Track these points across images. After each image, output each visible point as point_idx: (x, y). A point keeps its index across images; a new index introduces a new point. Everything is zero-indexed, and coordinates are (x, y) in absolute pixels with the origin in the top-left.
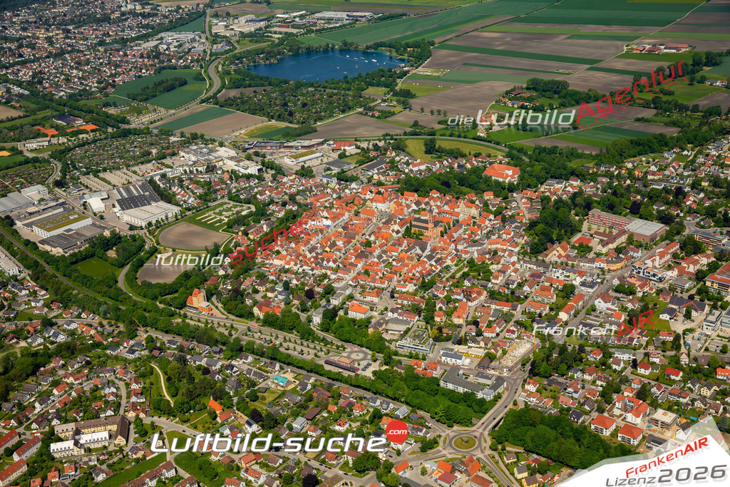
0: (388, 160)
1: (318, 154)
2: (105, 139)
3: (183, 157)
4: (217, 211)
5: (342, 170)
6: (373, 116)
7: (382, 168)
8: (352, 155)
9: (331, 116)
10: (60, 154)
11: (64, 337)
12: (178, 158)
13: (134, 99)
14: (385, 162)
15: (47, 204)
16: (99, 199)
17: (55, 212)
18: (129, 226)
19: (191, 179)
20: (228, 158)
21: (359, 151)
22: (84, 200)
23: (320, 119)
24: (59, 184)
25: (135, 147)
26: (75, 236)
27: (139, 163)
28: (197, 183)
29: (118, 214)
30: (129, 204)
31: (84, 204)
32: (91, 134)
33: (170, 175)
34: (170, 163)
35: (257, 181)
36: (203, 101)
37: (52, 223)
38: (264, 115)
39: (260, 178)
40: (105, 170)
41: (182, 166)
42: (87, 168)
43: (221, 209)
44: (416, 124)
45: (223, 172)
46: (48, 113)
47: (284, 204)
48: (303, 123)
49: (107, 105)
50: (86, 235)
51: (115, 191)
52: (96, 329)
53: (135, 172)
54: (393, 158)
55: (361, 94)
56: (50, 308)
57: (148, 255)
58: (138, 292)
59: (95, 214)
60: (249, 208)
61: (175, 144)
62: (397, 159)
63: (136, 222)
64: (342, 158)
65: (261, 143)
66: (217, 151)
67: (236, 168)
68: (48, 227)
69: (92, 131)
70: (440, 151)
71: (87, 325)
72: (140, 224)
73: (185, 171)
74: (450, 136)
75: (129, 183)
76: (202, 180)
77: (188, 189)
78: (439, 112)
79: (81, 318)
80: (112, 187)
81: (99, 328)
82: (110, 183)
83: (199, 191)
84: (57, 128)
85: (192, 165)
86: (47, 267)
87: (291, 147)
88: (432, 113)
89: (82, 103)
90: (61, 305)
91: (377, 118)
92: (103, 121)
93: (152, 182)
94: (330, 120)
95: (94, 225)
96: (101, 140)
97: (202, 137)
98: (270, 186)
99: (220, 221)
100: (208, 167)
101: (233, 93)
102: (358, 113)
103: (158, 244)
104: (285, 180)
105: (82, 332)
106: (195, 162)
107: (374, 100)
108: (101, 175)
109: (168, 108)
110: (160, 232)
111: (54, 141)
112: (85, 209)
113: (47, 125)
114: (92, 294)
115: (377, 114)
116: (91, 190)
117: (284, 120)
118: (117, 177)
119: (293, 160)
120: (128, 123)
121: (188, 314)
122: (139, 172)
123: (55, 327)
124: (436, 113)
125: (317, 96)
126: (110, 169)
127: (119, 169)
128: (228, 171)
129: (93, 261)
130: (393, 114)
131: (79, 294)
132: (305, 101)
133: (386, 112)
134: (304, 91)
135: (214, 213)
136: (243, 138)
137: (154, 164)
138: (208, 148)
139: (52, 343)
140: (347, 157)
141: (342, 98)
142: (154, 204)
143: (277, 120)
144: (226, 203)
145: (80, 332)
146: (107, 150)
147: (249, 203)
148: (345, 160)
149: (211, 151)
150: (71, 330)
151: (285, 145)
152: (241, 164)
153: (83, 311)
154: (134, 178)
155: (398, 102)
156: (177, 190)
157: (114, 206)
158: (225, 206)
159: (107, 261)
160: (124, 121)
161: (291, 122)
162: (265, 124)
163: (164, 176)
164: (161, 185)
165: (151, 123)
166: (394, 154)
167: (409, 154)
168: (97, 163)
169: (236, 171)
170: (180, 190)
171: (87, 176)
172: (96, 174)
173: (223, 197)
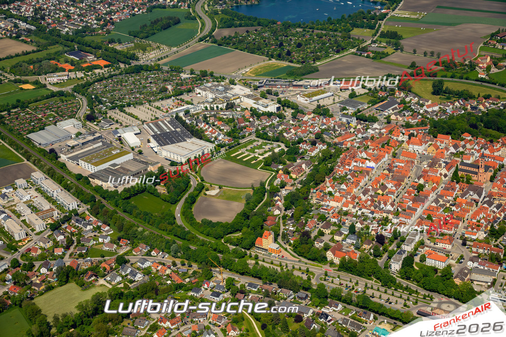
0: (399, 101)
1: (329, 94)
2: (120, 74)
3: (199, 93)
4: (249, 148)
5: (358, 109)
6: (368, 57)
7: (396, 108)
8: (361, 95)
9: (327, 56)
10: (82, 88)
11: (141, 276)
12: (194, 94)
13: (135, 37)
14: (397, 103)
15: (85, 138)
16: (132, 134)
17: (95, 146)
18: (170, 162)
19: (215, 116)
20: (245, 96)
21: (367, 91)
22: (119, 135)
23: (318, 59)
24: (90, 118)
25: (151, 83)
26: (121, 170)
27: (160, 99)
28: (221, 119)
29: (156, 149)
30: (165, 140)
31: (120, 139)
32: (106, 69)
33: (192, 111)
34: (189, 100)
35: (278, 119)
36: (201, 40)
37: (96, 157)
38: (263, 54)
39: (281, 117)
40: (129, 105)
41: (203, 103)
42: (112, 103)
43: (252, 146)
44: (413, 65)
45: (243, 110)
46: (59, 48)
47: (313, 143)
48: (303, 62)
49: (112, 41)
50: (131, 169)
51: (145, 126)
52: (170, 268)
53: (158, 108)
54: (404, 99)
55: (350, 35)
56: (118, 245)
57: (198, 192)
58: (201, 230)
59: (133, 149)
60: (279, 146)
61: (187, 81)
62: (408, 99)
63: (176, 158)
64: (352, 98)
65: (270, 81)
66: (232, 88)
67: (256, 106)
68: (94, 161)
69: (105, 67)
70: (447, 92)
71: (160, 263)
72: (179, 160)
73: (206, 108)
74: (452, 77)
75: (157, 118)
76: (225, 117)
77: (214, 125)
78: (432, 54)
79: (151, 256)
80: (141, 123)
81: (172, 267)
82: (137, 118)
83: (226, 129)
84: (72, 63)
85: (212, 103)
86: (104, 202)
87: (301, 86)
88: (425, 54)
89: (87, 38)
90: (129, 242)
91: (373, 59)
92: (114, 58)
93: (177, 117)
94: (328, 60)
95: (134, 159)
96: (116, 75)
97: (212, 75)
98: (293, 125)
99: (255, 158)
100: (228, 104)
101: (226, 32)
102: (353, 53)
103: (202, 180)
104: (305, 119)
105: (157, 271)
106: (214, 100)
107: (363, 41)
108: (127, 109)
109: (170, 46)
110: (200, 168)
111: (72, 75)
112: (122, 143)
113: (62, 60)
114: (158, 232)
115: (372, 55)
116: (121, 125)
117: (283, 59)
118: (143, 112)
119: (306, 99)
120: (137, 59)
121: (259, 255)
122: (162, 108)
123: (129, 265)
124: (429, 54)
125: (308, 37)
126: (133, 105)
127: (142, 104)
128: (247, 109)
129: (145, 197)
130: (387, 55)
131: (144, 231)
132: (298, 41)
133: (379, 53)
134: (294, 31)
135: (247, 150)
136: (250, 76)
137: (173, 100)
138: (222, 86)
139: (131, 282)
140: (357, 96)
141: (333, 39)
142: (188, 140)
143: (277, 59)
144: (255, 141)
145: (155, 271)
146: (125, 86)
147: (278, 141)
148: (355, 99)
149: (226, 89)
150: (145, 269)
151: (294, 83)
152: (260, 102)
153: (152, 248)
154: (159, 114)
155: (388, 43)
156: (205, 126)
157: (149, 141)
158: (255, 144)
159: (158, 197)
160: (134, 57)
161: (291, 62)
162: (266, 62)
163: (187, 112)
164: (188, 121)
165: (159, 60)
166: (402, 95)
167: (416, 95)
168: (119, 98)
169: (255, 109)
170: (207, 126)
171: (114, 111)
172: (121, 108)
173: (250, 134)
